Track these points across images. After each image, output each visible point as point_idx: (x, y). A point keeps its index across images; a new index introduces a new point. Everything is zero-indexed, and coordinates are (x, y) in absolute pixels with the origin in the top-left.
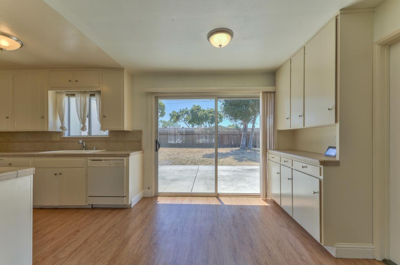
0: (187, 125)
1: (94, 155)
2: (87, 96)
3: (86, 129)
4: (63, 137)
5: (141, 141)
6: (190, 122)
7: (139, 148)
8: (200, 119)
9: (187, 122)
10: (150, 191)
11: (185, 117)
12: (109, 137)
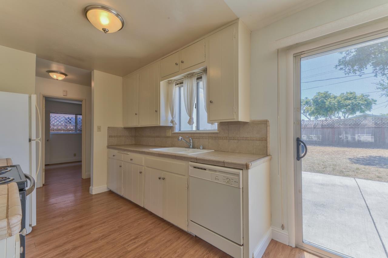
0: (308, 118)
1: (196, 160)
2: (193, 81)
3: (193, 122)
4: (174, 132)
5: (266, 140)
6: (312, 114)
7: (264, 153)
8: (329, 109)
9: (307, 115)
10: (284, 232)
11: (305, 109)
12: (218, 132)
